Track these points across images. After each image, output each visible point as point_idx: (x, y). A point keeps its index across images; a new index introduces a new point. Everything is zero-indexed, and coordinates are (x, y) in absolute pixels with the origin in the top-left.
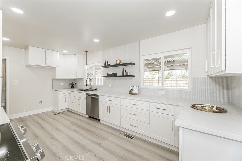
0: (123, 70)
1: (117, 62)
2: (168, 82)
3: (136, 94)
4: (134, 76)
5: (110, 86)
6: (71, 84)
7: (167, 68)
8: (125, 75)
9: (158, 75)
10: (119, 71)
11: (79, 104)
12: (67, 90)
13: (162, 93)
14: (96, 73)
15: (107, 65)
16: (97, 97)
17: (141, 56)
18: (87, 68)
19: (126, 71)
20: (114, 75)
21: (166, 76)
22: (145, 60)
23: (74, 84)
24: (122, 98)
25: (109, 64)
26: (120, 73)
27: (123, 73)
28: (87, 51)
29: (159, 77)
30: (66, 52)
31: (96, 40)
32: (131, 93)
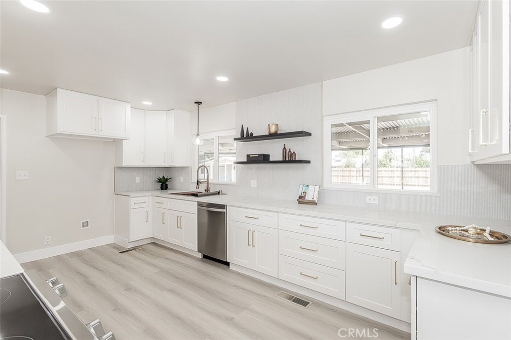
0: (285, 148)
1: (269, 128)
2: (384, 174)
3: (313, 203)
4: (309, 162)
5: (254, 183)
6: (160, 181)
7: (383, 143)
8: (289, 159)
9: (363, 158)
10: (274, 149)
11: (179, 226)
12: (150, 194)
13: (372, 200)
14: (219, 153)
15: (246, 137)
16: (224, 210)
17: (325, 117)
18: (198, 141)
19: (290, 151)
20: (264, 159)
21: (380, 162)
22: (333, 126)
23: (167, 179)
24: (281, 212)
25: (252, 134)
26: (276, 155)
27: (284, 156)
28: (198, 103)
29: (364, 162)
30: (147, 103)
31: (222, 79)
32: (302, 200)
